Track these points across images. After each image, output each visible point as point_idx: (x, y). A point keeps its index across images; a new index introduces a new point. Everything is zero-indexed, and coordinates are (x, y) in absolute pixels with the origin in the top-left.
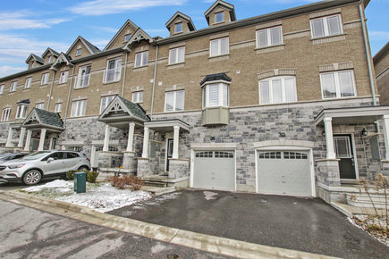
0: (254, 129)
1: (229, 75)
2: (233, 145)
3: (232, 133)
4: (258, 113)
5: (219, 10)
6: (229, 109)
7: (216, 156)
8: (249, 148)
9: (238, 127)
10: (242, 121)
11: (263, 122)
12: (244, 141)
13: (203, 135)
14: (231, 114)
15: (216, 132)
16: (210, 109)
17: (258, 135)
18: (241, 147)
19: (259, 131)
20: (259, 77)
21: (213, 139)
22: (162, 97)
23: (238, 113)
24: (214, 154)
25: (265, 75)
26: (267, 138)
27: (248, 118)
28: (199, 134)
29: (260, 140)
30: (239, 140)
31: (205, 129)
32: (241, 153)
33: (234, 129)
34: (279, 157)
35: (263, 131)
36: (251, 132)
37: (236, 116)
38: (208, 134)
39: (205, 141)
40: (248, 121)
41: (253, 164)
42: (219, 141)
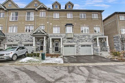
0: (80, 39)
1: (73, 24)
2: (75, 43)
3: (74, 40)
4: (81, 35)
5: (70, 4)
6: (73, 34)
7: (70, 47)
8: (79, 44)
9: (76, 39)
10: (77, 37)
11: (82, 37)
12: (77, 42)
13: (66, 41)
14: (74, 35)
15: (70, 40)
16: (69, 33)
17: (81, 41)
18: (77, 44)
19: (81, 40)
20: (81, 26)
21: (69, 42)
22: (52, 28)
23: (76, 35)
24: (69, 46)
25: (82, 26)
26: (83, 42)
27: (78, 36)
28: (65, 41)
29: (81, 42)
30: (76, 42)
31: (67, 39)
32: (77, 46)
33: (75, 39)
34: (85, 46)
35: (82, 40)
36: (79, 40)
37: (75, 36)
38: (68, 40)
39: (67, 42)
40: (78, 37)
41: (80, 48)
42: (71, 42)
